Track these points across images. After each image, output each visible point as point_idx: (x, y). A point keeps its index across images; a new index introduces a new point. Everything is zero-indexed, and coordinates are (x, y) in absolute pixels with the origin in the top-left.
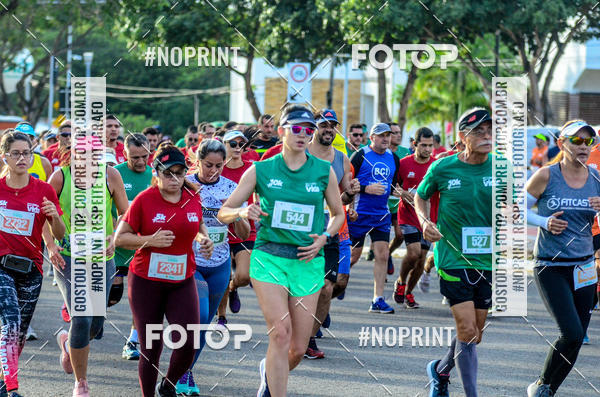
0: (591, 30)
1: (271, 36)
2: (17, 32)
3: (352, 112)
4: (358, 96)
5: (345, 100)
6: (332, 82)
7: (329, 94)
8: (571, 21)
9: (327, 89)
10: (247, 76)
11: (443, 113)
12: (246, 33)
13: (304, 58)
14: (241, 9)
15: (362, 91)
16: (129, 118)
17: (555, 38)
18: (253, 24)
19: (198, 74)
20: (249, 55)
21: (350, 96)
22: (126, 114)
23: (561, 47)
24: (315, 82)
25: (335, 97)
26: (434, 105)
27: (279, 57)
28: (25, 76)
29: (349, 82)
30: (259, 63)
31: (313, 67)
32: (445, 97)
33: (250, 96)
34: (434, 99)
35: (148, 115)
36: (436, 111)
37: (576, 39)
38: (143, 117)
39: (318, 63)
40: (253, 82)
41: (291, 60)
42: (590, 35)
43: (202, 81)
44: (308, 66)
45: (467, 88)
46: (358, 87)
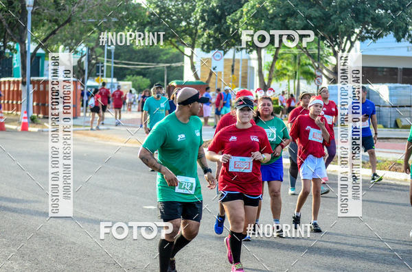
0: (367, 35)
1: (203, 37)
2: (78, 36)
3: (244, 75)
4: (247, 67)
5: (240, 69)
6: (234, 60)
7: (233, 66)
8: (357, 31)
9: (231, 64)
10: (191, 57)
11: (289, 76)
12: (191, 35)
13: (220, 48)
14: (189, 24)
15: (249, 65)
16: (135, 77)
17: (349, 38)
18: (194, 31)
19: (168, 56)
20: (193, 47)
21: (242, 67)
22: (133, 75)
23: (352, 43)
24: (225, 60)
25: (235, 67)
26: (284, 72)
27: (208, 48)
28: (82, 57)
29: (243, 60)
30: (197, 50)
31: (225, 53)
32: (290, 68)
33: (193, 68)
34: (284, 69)
35: (144, 76)
36: (286, 75)
37: (359, 39)
38: (141, 77)
39: (227, 51)
40: (194, 60)
41: (214, 49)
42: (367, 38)
43: (170, 60)
44: (222, 52)
45: (301, 64)
46: (247, 63)
